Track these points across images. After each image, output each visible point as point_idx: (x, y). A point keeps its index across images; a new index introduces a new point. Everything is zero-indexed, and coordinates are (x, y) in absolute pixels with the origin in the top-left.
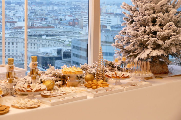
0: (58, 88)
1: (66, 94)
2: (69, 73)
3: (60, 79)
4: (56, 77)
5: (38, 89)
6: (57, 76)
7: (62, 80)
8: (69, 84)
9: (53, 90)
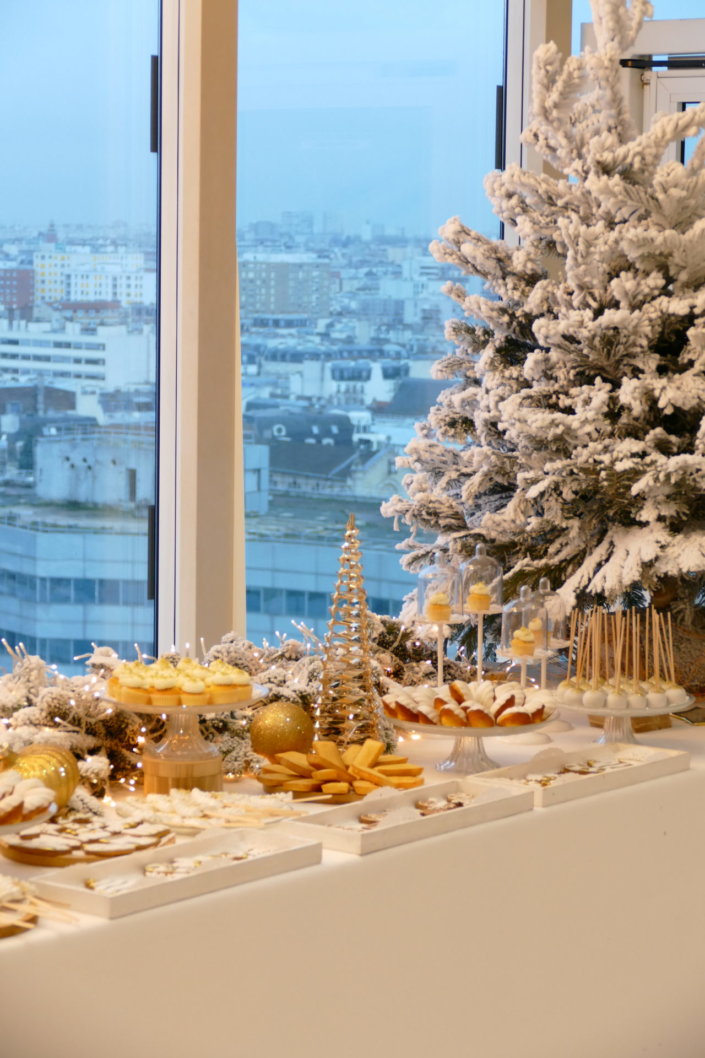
0: (93, 801)
1: (172, 841)
2: (168, 696)
3: (91, 741)
4: (71, 728)
5: (9, 809)
6: (76, 722)
7: (103, 751)
8: (163, 773)
9: (72, 818)
